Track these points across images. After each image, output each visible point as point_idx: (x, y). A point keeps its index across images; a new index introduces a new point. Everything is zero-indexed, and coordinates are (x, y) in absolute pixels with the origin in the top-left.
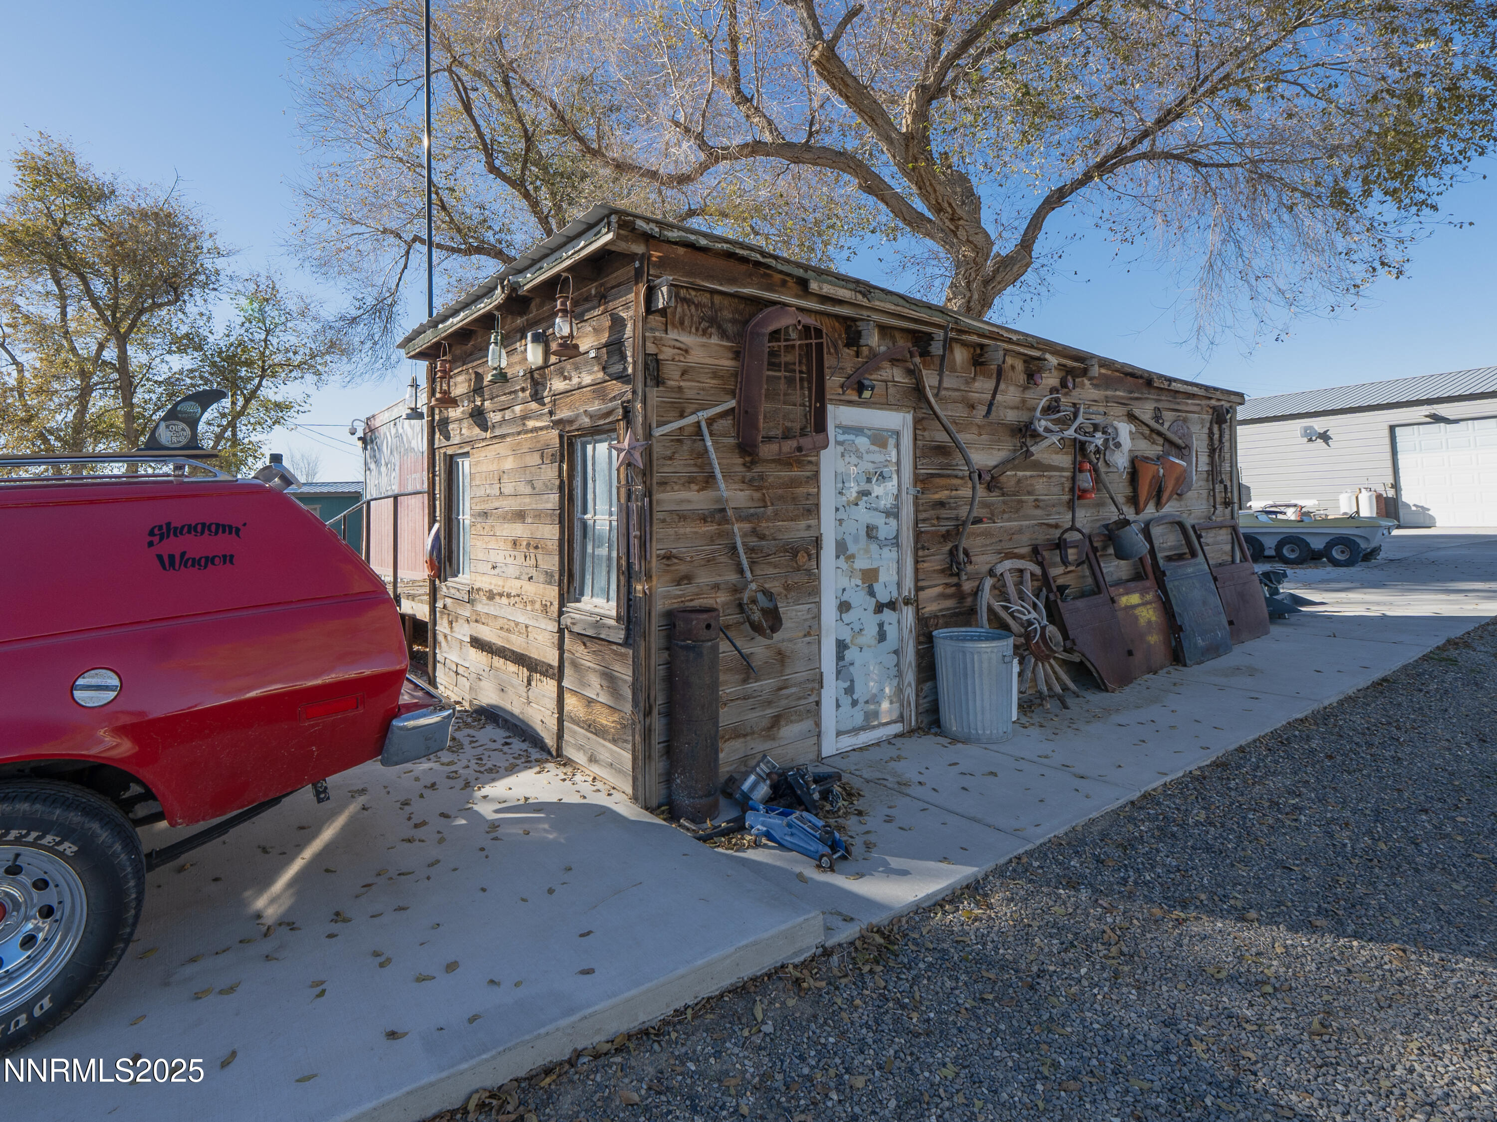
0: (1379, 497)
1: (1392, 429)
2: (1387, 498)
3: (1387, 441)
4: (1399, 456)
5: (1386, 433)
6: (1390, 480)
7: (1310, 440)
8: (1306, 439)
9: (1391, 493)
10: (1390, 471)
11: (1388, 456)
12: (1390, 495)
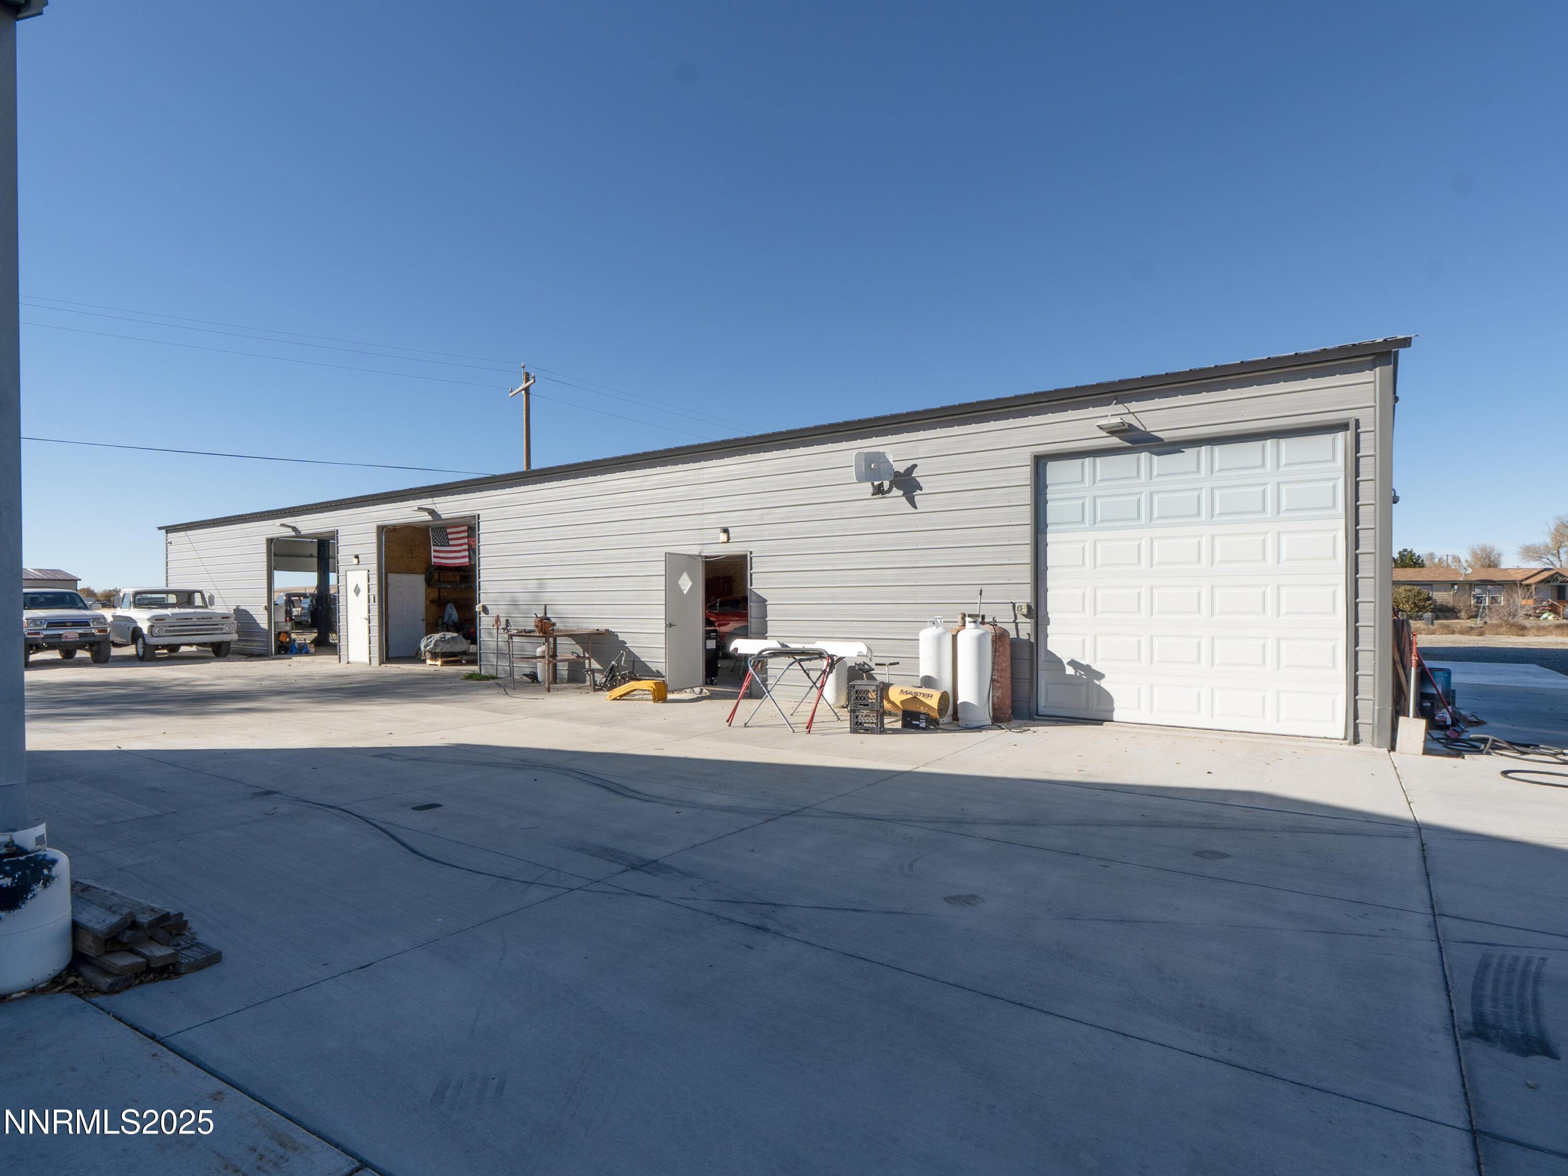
0: (1000, 638)
1: (1040, 462)
2: (1016, 643)
3: (1026, 495)
4: (1051, 537)
5: (1025, 475)
6: (1025, 597)
7: (879, 491)
8: (867, 487)
9: (1026, 629)
10: (1026, 574)
11: (1025, 534)
12: (1024, 636)
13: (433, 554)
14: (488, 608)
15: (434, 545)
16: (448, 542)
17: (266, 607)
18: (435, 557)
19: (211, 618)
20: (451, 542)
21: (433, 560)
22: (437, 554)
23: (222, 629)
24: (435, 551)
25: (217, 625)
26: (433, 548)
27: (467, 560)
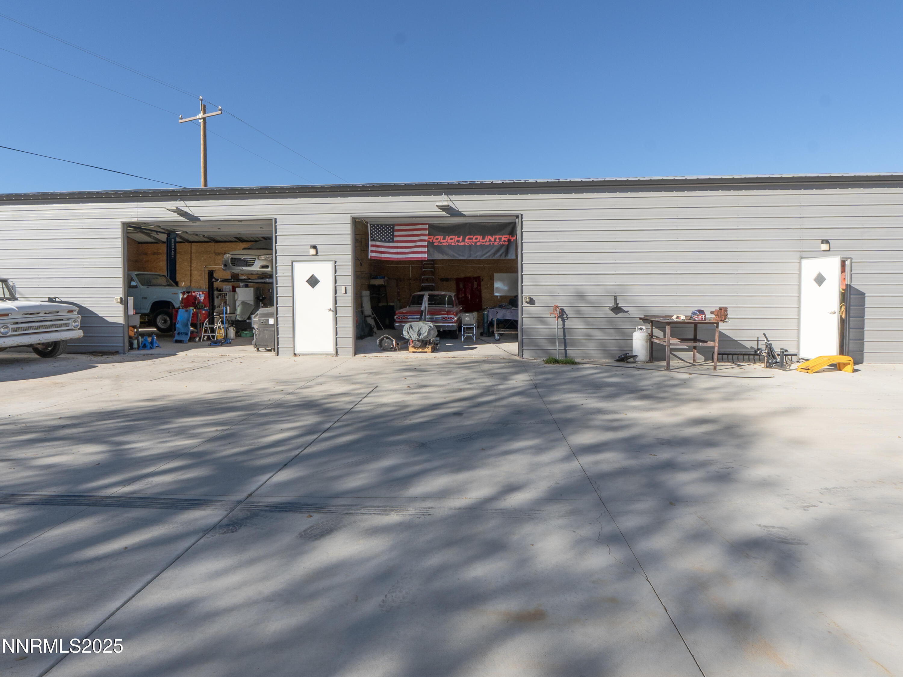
13: (370, 248)
14: (534, 299)
15: (371, 240)
16: (393, 239)
17: (121, 299)
18: (372, 251)
19: (58, 312)
20: (396, 239)
21: (370, 254)
22: (374, 249)
23: (67, 325)
24: (372, 246)
25: (62, 320)
26: (370, 243)
27: (426, 255)
